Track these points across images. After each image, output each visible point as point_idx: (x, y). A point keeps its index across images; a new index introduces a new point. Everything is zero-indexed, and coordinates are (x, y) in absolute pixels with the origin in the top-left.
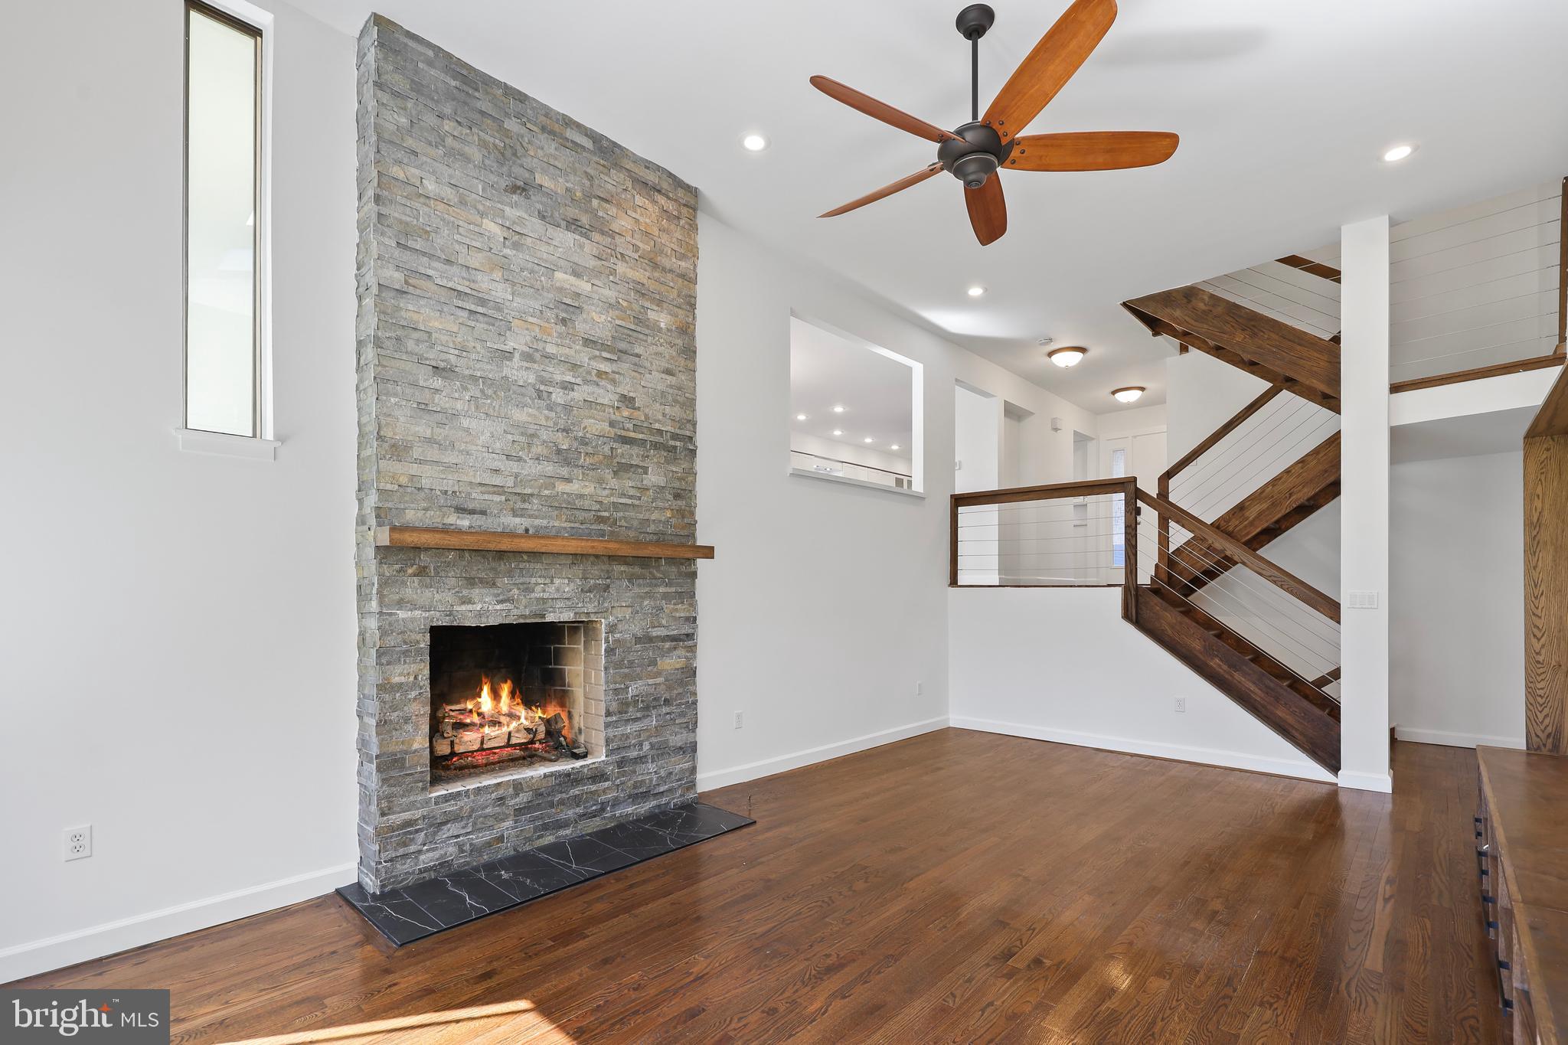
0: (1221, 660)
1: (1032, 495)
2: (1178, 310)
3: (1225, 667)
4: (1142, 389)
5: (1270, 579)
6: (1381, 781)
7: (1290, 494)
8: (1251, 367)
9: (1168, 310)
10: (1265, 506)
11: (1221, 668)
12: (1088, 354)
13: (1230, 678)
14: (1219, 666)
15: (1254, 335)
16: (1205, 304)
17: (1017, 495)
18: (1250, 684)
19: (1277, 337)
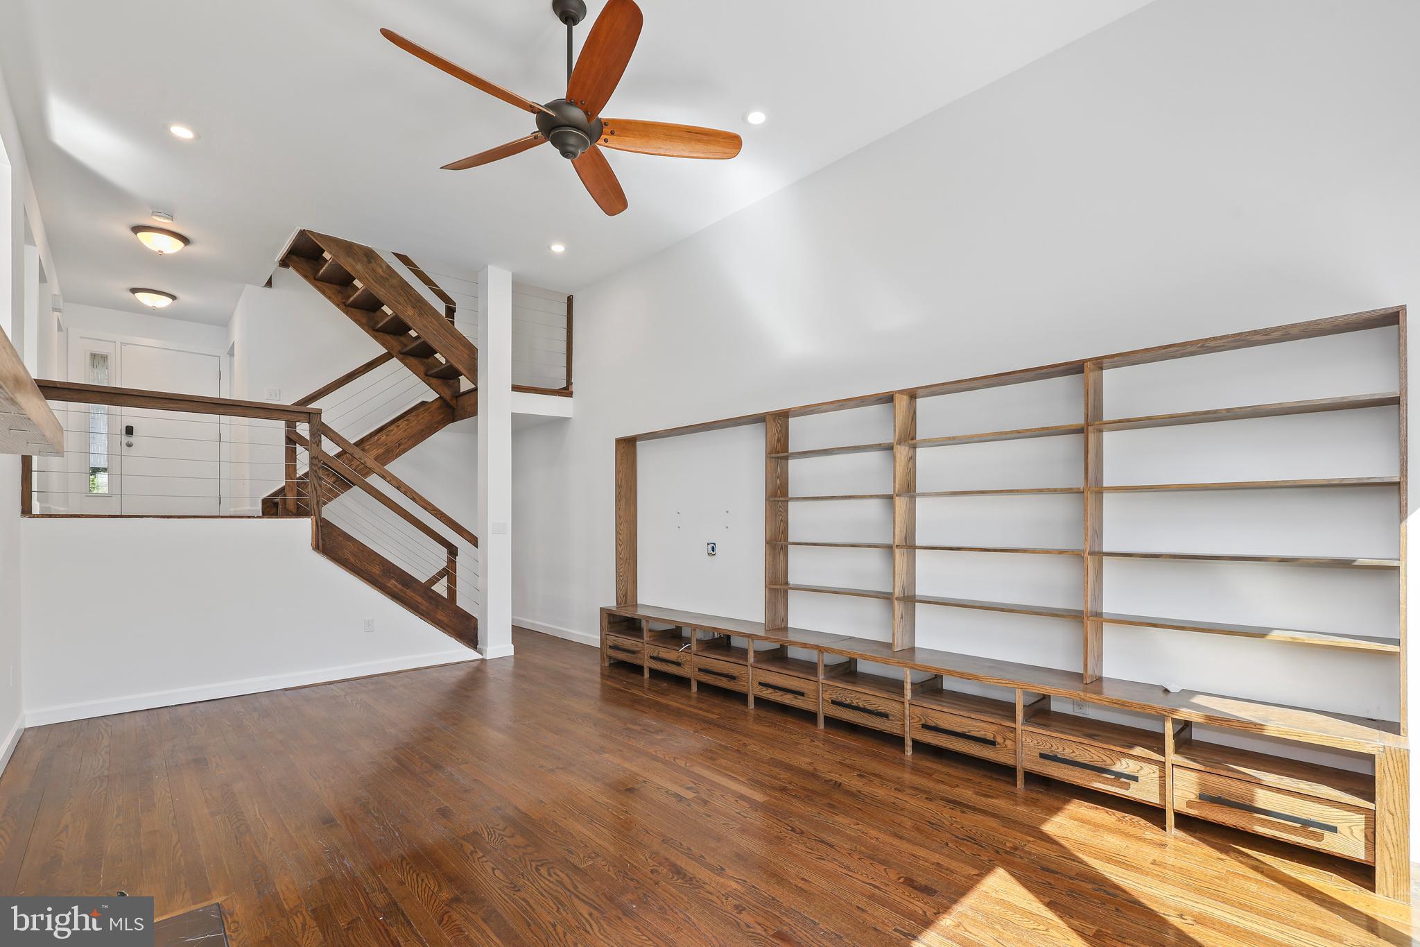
0: (397, 581)
1: (184, 405)
2: (359, 264)
3: (400, 586)
4: (173, 297)
5: (432, 512)
6: (507, 649)
7: (399, 444)
8: (374, 332)
9: (350, 260)
10: (381, 451)
11: (397, 588)
12: (190, 248)
13: (403, 594)
14: (395, 586)
15: (420, 315)
16: (383, 271)
17: (160, 400)
18: (419, 598)
19: (436, 324)
